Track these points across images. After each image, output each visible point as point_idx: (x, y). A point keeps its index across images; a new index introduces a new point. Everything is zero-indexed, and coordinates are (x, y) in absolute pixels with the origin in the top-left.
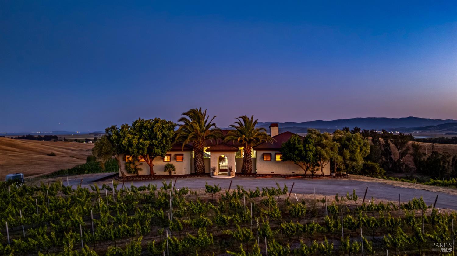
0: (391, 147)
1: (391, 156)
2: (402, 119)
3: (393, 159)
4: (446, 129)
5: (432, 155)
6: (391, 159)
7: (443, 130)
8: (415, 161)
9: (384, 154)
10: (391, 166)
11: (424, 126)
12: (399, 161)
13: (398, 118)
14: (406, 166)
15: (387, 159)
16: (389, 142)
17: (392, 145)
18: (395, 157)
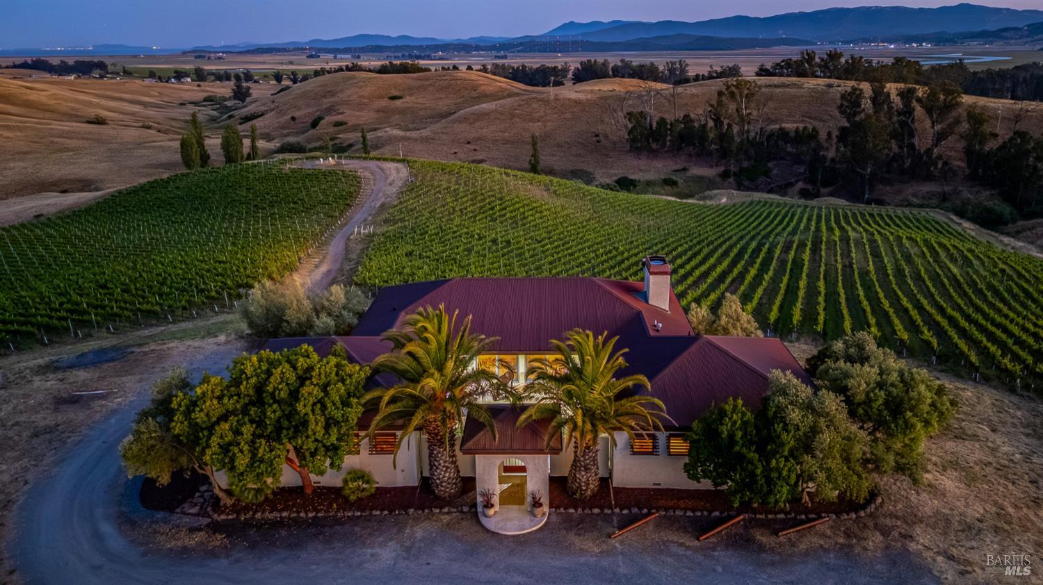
0: (916, 118)
1: (913, 140)
2: (944, 10)
3: (917, 148)
5: (1011, 139)
6: (912, 146)
8: (969, 152)
9: (895, 135)
10: (908, 164)
11: (993, 29)
12: (929, 151)
14: (946, 163)
15: (901, 147)
16: (914, 103)
17: (919, 111)
18: (922, 142)
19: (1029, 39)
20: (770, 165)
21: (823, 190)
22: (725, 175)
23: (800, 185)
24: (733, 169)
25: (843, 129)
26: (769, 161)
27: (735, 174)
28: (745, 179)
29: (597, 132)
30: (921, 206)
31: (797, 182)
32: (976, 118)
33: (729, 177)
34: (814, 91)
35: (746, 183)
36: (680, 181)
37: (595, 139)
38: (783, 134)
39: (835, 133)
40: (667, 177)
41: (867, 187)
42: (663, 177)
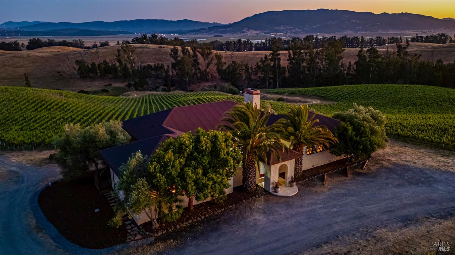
0: (199, 58)
1: (199, 66)
2: (179, 21)
3: (201, 69)
4: (213, 32)
5: (231, 64)
6: (199, 69)
7: (211, 32)
8: (218, 69)
9: (193, 65)
10: (199, 76)
11: (197, 29)
12: (205, 70)
13: (176, 20)
14: (211, 75)
15: (196, 70)
16: (197, 53)
17: (199, 55)
18: (203, 67)
19: (209, 33)
20: (147, 80)
21: (172, 88)
22: (129, 86)
23: (162, 87)
24: (132, 83)
25: (173, 64)
26: (146, 79)
27: (133, 85)
28: (139, 87)
29: (58, 70)
30: (209, 90)
31: (160, 86)
32: (219, 57)
33: (131, 86)
34: (155, 49)
35: (140, 88)
36: (110, 90)
37: (59, 74)
38: (149, 67)
39: (170, 66)
40: (103, 88)
41: (188, 85)
42: (101, 89)
